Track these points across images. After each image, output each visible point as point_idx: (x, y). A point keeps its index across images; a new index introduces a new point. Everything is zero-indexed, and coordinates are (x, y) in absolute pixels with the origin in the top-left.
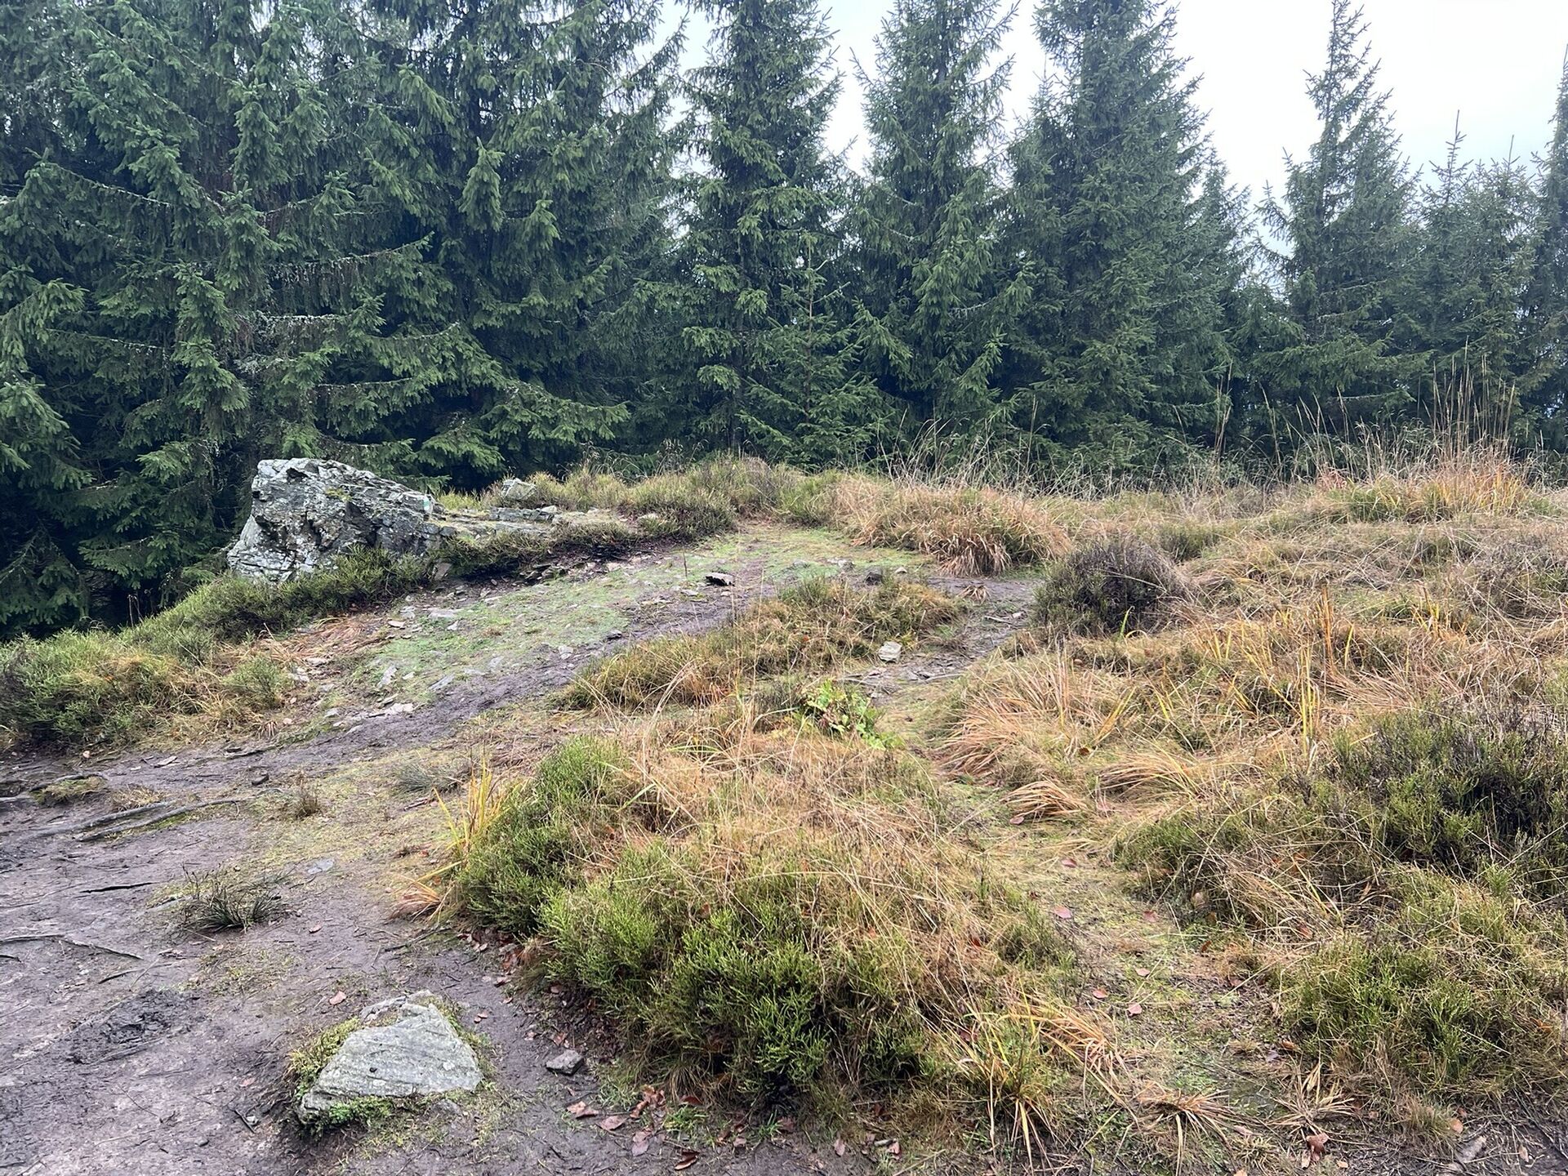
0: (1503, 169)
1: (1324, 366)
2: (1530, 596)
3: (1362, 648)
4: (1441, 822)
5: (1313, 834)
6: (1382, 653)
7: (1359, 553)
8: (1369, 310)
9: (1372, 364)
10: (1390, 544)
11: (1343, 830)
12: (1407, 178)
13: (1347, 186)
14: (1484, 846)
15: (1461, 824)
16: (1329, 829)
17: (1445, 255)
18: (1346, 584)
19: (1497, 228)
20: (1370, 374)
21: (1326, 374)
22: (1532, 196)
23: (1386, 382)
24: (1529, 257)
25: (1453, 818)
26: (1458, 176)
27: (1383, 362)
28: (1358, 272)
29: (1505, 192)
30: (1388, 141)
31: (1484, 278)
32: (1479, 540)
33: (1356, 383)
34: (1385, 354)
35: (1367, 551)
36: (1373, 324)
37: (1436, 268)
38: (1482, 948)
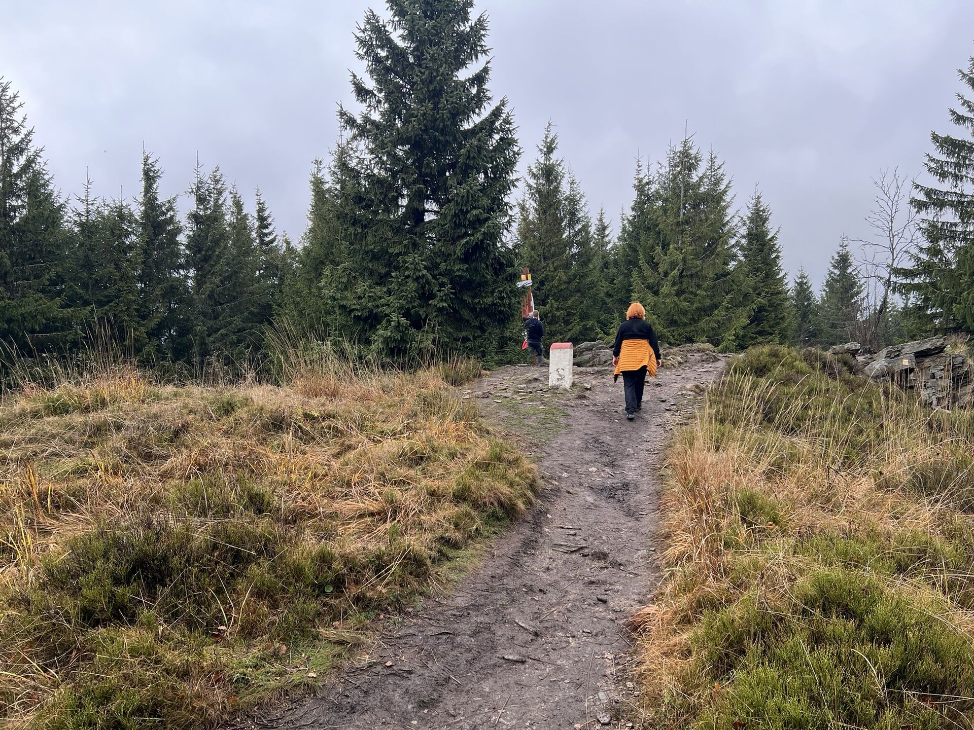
0: (118, 204)
1: (22, 315)
2: (156, 448)
3: (59, 497)
4: (114, 595)
5: (35, 630)
6: (72, 499)
7: (53, 437)
8: (48, 280)
9: (55, 314)
10: (73, 428)
11: (54, 621)
12: (62, 201)
13: (22, 201)
14: (140, 602)
15: (124, 592)
16: (44, 623)
17: (92, 249)
18: (47, 457)
19: (120, 237)
20: (55, 319)
21: (24, 319)
22: (136, 221)
23: (65, 325)
24: (140, 255)
25: (120, 590)
26: (92, 204)
27: (62, 312)
28: (38, 256)
29: (121, 216)
30: (46, 177)
31: (116, 265)
32: (125, 419)
33: (46, 325)
34: (62, 307)
35: (58, 434)
36: (52, 288)
37: (86, 257)
38: (142, 663)
